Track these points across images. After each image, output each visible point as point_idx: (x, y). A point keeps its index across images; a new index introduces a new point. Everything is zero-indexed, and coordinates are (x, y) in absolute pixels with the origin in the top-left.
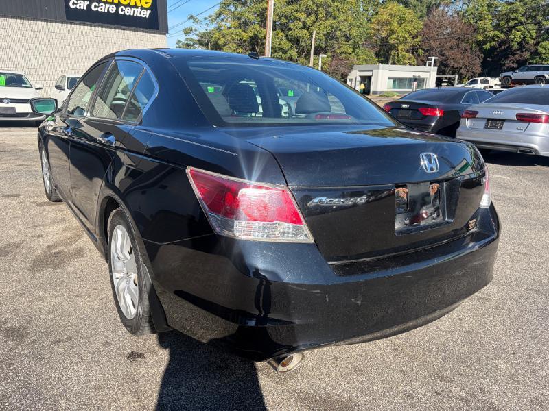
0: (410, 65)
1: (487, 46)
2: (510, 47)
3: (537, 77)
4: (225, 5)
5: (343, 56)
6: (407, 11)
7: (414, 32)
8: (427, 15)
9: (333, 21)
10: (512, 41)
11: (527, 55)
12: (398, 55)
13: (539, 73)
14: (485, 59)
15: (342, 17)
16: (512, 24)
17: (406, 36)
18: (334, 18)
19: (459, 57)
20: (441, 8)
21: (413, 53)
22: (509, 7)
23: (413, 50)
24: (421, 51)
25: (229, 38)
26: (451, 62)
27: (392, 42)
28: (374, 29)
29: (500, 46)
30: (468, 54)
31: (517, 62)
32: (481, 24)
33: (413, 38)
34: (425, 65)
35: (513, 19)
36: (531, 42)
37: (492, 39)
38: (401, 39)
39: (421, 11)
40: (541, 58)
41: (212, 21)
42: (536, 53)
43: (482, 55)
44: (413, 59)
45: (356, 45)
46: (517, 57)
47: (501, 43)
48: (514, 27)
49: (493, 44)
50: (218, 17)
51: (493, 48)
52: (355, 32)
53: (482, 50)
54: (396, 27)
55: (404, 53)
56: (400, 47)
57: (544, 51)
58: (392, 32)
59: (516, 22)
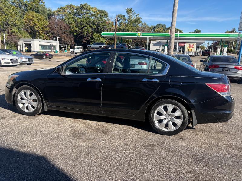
0: (46, 39)
1: (75, 34)
2: (84, 35)
3: (99, 47)
5: (14, 33)
6: (40, 16)
7: (46, 25)
8: (49, 18)
9: (6, 16)
10: (84, 33)
11: (89, 38)
12: (40, 35)
13: (100, 45)
14: (75, 39)
15: (10, 15)
16: (83, 26)
17: (43, 27)
18: (6, 15)
19: (66, 37)
20: (53, 17)
21: (46, 34)
22: (81, 20)
23: (47, 33)
24: (50, 34)
26: (63, 39)
27: (37, 29)
28: (25, 22)
29: (80, 34)
30: (69, 36)
31: (87, 40)
32: (72, 25)
33: (46, 28)
34: (53, 40)
35: (83, 24)
36: (90, 33)
37: (76, 31)
38: (40, 28)
39: (46, 17)
40: (94, 39)
42: (92, 38)
43: (74, 37)
44: (47, 37)
45: (19, 29)
46: (86, 38)
47: (80, 33)
48: (84, 28)
49: (77, 33)
51: (77, 35)
52: (18, 23)
53: (74, 35)
54: (37, 22)
55: (43, 34)
56: (40, 31)
57: (95, 37)
58: (35, 25)
59: (84, 26)
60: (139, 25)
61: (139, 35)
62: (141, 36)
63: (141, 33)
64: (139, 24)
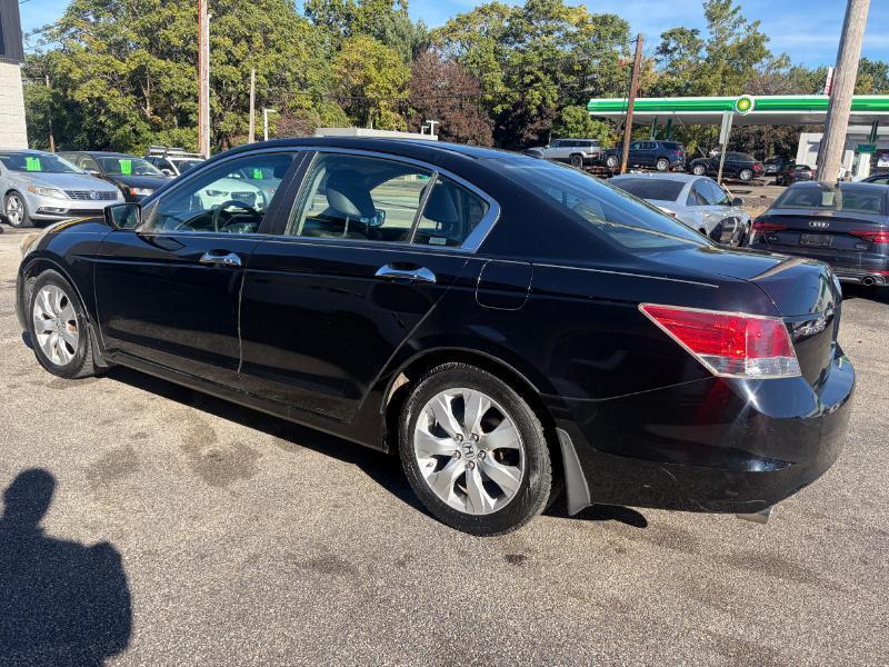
0: (399, 130)
1: (498, 109)
2: (527, 112)
3: (573, 154)
4: (76, 11)
5: (299, 112)
6: (386, 50)
7: (401, 82)
8: (414, 58)
9: (279, 56)
10: (529, 103)
11: (549, 123)
12: (380, 115)
13: (575, 150)
14: (497, 126)
15: (291, 50)
16: (527, 79)
17: (390, 87)
18: (279, 51)
19: (463, 122)
20: (431, 50)
21: (400, 113)
22: (522, 55)
23: (401, 109)
24: (411, 111)
25: (91, 69)
26: (454, 129)
27: (370, 95)
28: (340, 73)
29: (515, 110)
30: (475, 118)
31: (538, 133)
32: (488, 77)
33: (400, 91)
34: (419, 132)
35: (528, 73)
36: (553, 105)
37: (503, 99)
38: (383, 91)
39: (405, 53)
40: (566, 128)
41: (52, 38)
42: (559, 122)
43: (493, 121)
44: (402, 122)
45: (316, 98)
46: (537, 125)
47: (517, 106)
48: (530, 85)
49: (506, 106)
50: (63, 31)
51: (506, 112)
52: (313, 75)
53: (493, 115)
54: (373, 73)
55: (388, 112)
56: (382, 103)
57: (569, 119)
58: (368, 80)
59: (532, 77)
60: (755, 66)
61: (744, 105)
62: (750, 112)
63: (753, 99)
64: (756, 60)
